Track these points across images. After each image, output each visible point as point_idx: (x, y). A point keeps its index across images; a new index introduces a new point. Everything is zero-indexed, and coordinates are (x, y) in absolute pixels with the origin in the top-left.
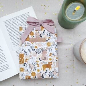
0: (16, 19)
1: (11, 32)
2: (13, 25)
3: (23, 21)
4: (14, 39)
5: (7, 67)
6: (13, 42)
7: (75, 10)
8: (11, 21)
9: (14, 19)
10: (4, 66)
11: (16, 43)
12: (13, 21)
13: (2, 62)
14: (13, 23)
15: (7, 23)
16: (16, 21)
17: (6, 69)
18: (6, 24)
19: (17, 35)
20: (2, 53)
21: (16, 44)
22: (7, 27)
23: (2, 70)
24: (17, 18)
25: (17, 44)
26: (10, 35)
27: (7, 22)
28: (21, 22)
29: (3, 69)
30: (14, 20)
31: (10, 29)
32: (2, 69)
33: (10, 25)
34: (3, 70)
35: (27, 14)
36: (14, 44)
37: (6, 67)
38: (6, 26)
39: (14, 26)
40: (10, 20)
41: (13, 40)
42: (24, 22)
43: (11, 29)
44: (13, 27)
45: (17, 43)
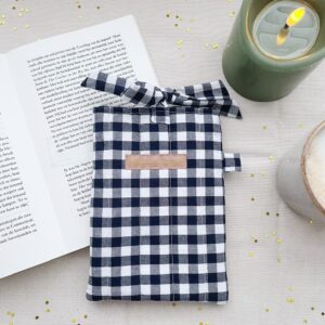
0: (74, 53)
1: (53, 98)
2: (61, 75)
3: (96, 65)
4: (62, 126)
5: (29, 224)
6: (55, 134)
7: (286, 26)
8: (55, 61)
9: (65, 54)
10: (15, 223)
11: (66, 141)
12: (61, 60)
13: (9, 207)
14: (63, 69)
15: (41, 65)
16: (71, 62)
17: (23, 232)
18: (36, 72)
19: (74, 112)
20: (15, 172)
21: (69, 142)
22: (38, 82)
23: (6, 237)
24: (76, 50)
25: (70, 145)
26: (47, 110)
27: (40, 63)
28: (89, 67)
29: (11, 233)
30: (66, 58)
31: (50, 88)
32: (7, 231)
33: (50, 73)
34: (10, 236)
35: (113, 40)
36: (60, 143)
37: (24, 225)
38: (36, 77)
39: (63, 79)
40: (49, 58)
41: (59, 127)
42: (100, 66)
43: (54, 87)
44: (59, 81)
45: (70, 139)
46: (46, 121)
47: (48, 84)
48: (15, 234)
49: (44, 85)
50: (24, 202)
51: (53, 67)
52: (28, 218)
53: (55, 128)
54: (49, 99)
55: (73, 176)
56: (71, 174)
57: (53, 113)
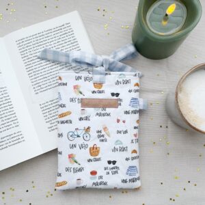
46: (28, 76)
47: (28, 54)
48: (12, 143)
49: (26, 55)
50: (17, 124)
51: (31, 44)
52: (20, 133)
53: (34, 80)
54: (29, 63)
55: (45, 108)
56: (43, 107)
57: (32, 72)
